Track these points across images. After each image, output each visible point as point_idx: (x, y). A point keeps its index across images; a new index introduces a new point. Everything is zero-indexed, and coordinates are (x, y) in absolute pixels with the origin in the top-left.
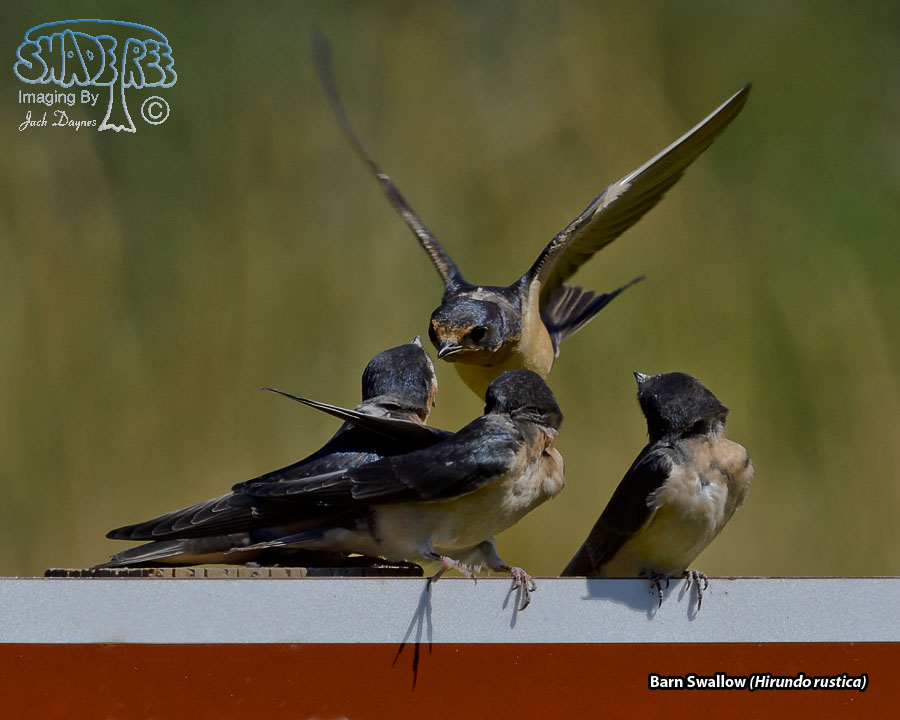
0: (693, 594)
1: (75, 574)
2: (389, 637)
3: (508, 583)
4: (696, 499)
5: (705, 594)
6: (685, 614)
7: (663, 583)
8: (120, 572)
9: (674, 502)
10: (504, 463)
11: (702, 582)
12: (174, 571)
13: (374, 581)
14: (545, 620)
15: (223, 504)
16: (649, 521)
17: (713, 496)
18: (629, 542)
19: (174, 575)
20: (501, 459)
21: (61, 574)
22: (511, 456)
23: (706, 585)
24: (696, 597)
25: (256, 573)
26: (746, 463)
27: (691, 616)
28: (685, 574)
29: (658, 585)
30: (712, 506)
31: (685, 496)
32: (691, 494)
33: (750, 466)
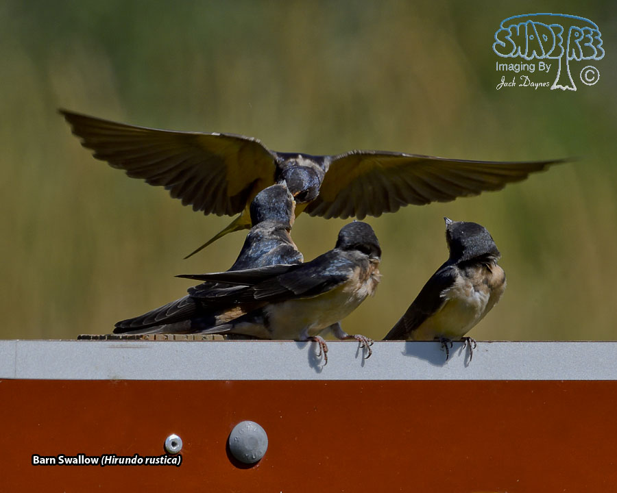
0: (467, 351)
1: (95, 338)
2: (285, 376)
3: (357, 344)
4: (470, 299)
5: (474, 351)
6: (463, 363)
7: (449, 345)
8: (123, 337)
9: (457, 298)
10: (345, 275)
11: (473, 344)
12: (155, 336)
13: (276, 343)
14: (379, 366)
15: (184, 302)
16: (442, 308)
17: (480, 298)
18: (429, 319)
19: (155, 339)
20: (343, 273)
21: (88, 338)
22: (350, 271)
23: (475, 346)
24: (469, 353)
25: (205, 338)
26: (503, 281)
27: (466, 365)
28: (463, 340)
29: (446, 346)
30: (480, 304)
31: (463, 297)
32: (467, 296)
33: (505, 282)
